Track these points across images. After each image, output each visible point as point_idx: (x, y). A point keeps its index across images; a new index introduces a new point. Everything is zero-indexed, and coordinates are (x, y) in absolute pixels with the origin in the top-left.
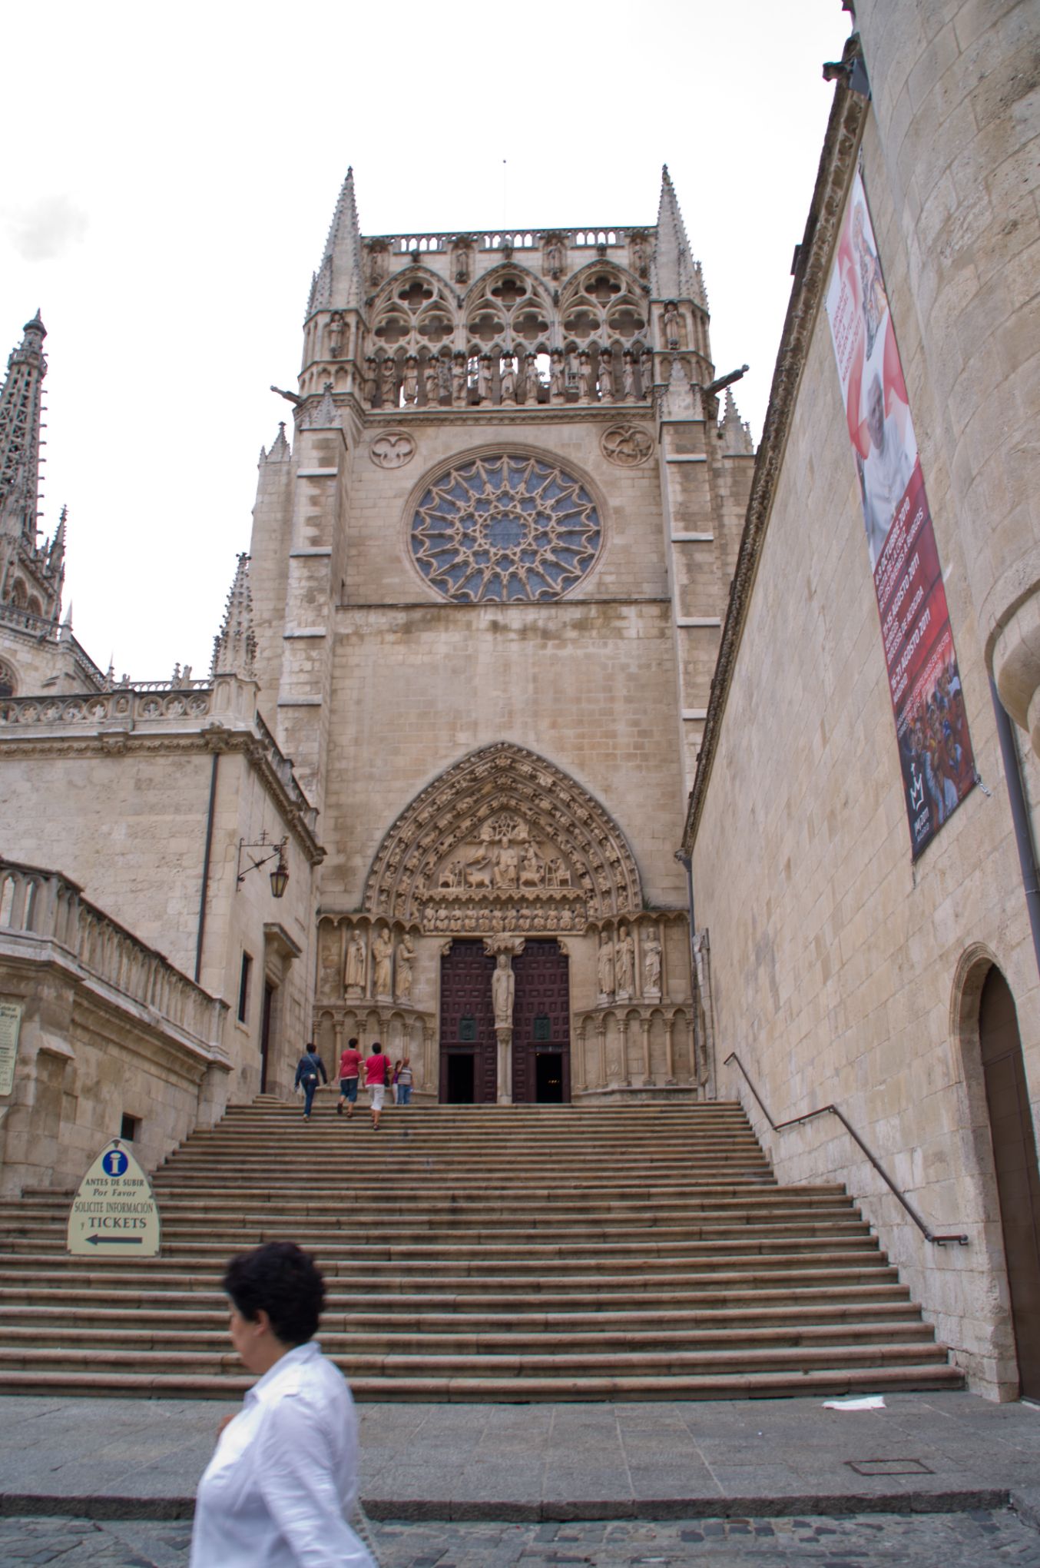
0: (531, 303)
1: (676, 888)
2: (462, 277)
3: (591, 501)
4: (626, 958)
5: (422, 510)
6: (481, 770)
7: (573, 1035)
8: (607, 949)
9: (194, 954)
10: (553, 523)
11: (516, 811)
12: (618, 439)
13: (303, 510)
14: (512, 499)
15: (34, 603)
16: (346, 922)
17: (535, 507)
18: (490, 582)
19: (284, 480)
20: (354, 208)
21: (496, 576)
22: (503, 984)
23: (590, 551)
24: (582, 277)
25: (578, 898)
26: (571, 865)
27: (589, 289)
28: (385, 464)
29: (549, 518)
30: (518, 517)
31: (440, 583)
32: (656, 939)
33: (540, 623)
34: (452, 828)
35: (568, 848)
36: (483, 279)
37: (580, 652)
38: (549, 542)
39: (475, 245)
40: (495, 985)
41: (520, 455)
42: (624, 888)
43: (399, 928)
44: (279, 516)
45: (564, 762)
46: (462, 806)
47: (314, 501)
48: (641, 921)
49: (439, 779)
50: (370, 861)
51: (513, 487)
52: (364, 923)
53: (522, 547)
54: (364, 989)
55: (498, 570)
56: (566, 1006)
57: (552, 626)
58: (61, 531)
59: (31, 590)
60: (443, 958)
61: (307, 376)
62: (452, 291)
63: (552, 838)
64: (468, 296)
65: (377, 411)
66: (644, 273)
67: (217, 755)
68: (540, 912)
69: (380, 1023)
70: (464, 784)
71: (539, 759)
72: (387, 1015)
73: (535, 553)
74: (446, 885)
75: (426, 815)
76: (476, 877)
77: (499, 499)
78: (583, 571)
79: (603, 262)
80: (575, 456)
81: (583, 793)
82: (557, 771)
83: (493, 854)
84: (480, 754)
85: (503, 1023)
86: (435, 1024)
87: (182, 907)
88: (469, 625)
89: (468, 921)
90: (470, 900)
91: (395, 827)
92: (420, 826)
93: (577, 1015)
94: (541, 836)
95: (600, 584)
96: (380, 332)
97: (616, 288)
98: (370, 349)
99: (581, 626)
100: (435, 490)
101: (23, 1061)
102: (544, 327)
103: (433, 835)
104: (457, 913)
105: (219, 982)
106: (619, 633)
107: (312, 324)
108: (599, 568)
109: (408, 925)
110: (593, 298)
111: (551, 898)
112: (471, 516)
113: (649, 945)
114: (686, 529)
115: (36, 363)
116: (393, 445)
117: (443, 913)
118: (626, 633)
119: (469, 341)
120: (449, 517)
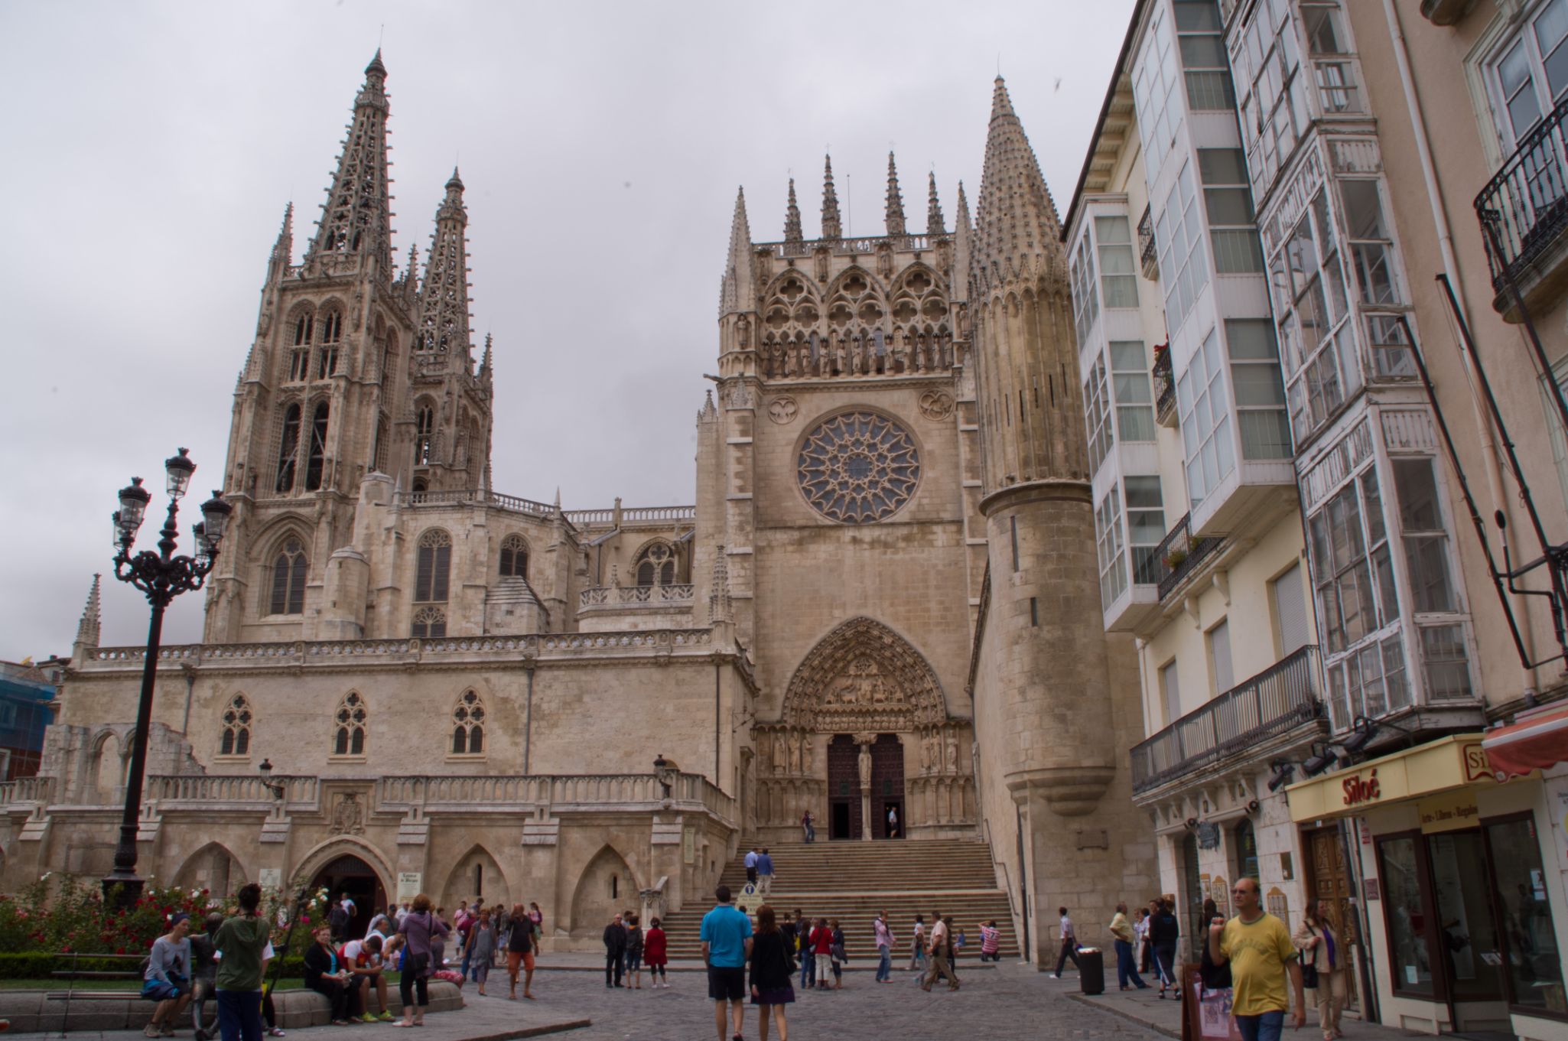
0: (870, 297)
1: (966, 706)
2: (823, 279)
3: (912, 445)
4: (936, 748)
5: (804, 453)
6: (849, 634)
7: (906, 792)
8: (925, 742)
9: (714, 772)
10: (888, 461)
11: (871, 656)
12: (931, 400)
13: (733, 468)
14: (862, 444)
15: (474, 421)
16: (773, 729)
17: (877, 450)
18: (849, 503)
19: (714, 435)
20: (746, 223)
21: (853, 499)
22: (865, 762)
23: (913, 481)
24: (905, 276)
25: (908, 710)
26: (903, 690)
27: (909, 284)
28: (780, 422)
29: (886, 457)
30: (866, 457)
31: (818, 505)
32: (954, 736)
33: (883, 537)
34: (832, 668)
35: (901, 679)
36: (837, 279)
37: (907, 557)
38: (887, 474)
39: (831, 251)
40: (860, 764)
41: (866, 411)
42: (935, 706)
43: (803, 731)
44: (713, 461)
45: (898, 628)
46: (838, 655)
47: (739, 461)
48: (945, 726)
49: (824, 640)
50: (785, 691)
51: (863, 436)
52: (783, 729)
53: (869, 478)
54: (784, 768)
55: (854, 495)
56: (902, 774)
57: (890, 539)
58: (487, 356)
59: (473, 412)
60: (829, 747)
61: (725, 360)
62: (817, 289)
63: (892, 673)
64: (828, 293)
65: (772, 382)
66: (946, 273)
67: (718, 667)
68: (885, 718)
69: (795, 788)
70: (839, 643)
71: (884, 627)
72: (798, 783)
73: (877, 482)
74: (829, 702)
75: (816, 662)
76: (847, 697)
77: (853, 444)
78: (909, 494)
79: (919, 264)
80: (902, 414)
81: (911, 648)
82: (894, 635)
83: (858, 682)
84: (848, 624)
85: (865, 786)
86: (825, 786)
87: (706, 748)
88: (838, 539)
89: (843, 724)
90: (844, 712)
91: (799, 670)
92: (813, 669)
93: (909, 780)
94: (885, 672)
95: (919, 505)
96: (769, 320)
97: (928, 283)
98: (764, 334)
99: (907, 539)
100: (812, 438)
101: (697, 850)
102: (880, 314)
103: (821, 673)
104: (837, 719)
105: (727, 786)
106: (931, 544)
107: (725, 321)
108: (919, 494)
109: (808, 728)
110: (912, 291)
111: (892, 711)
112: (836, 457)
113: (950, 741)
114: (973, 478)
115: (459, 217)
116: (783, 407)
117: (828, 720)
118: (935, 543)
119: (829, 327)
120: (821, 457)
